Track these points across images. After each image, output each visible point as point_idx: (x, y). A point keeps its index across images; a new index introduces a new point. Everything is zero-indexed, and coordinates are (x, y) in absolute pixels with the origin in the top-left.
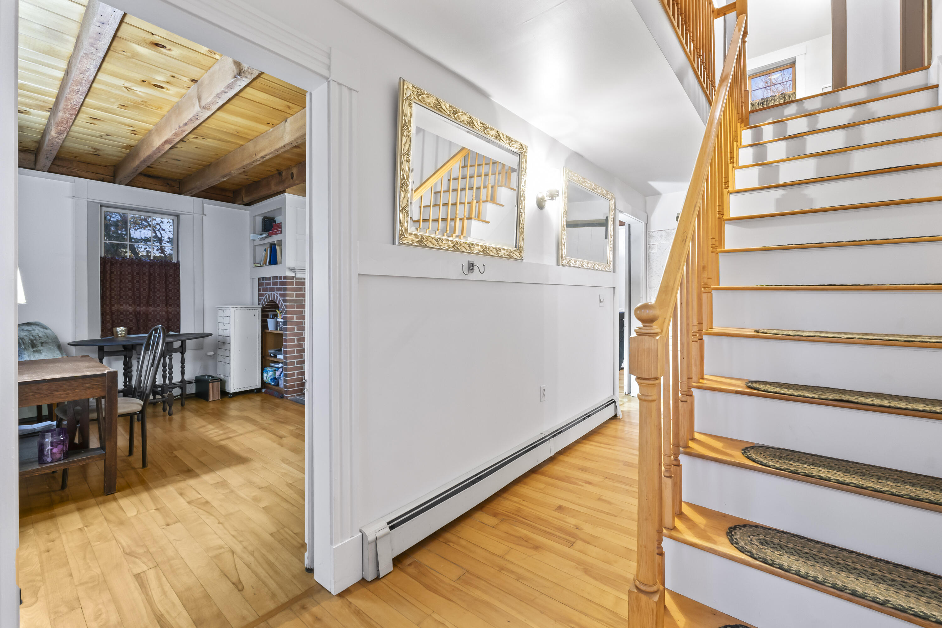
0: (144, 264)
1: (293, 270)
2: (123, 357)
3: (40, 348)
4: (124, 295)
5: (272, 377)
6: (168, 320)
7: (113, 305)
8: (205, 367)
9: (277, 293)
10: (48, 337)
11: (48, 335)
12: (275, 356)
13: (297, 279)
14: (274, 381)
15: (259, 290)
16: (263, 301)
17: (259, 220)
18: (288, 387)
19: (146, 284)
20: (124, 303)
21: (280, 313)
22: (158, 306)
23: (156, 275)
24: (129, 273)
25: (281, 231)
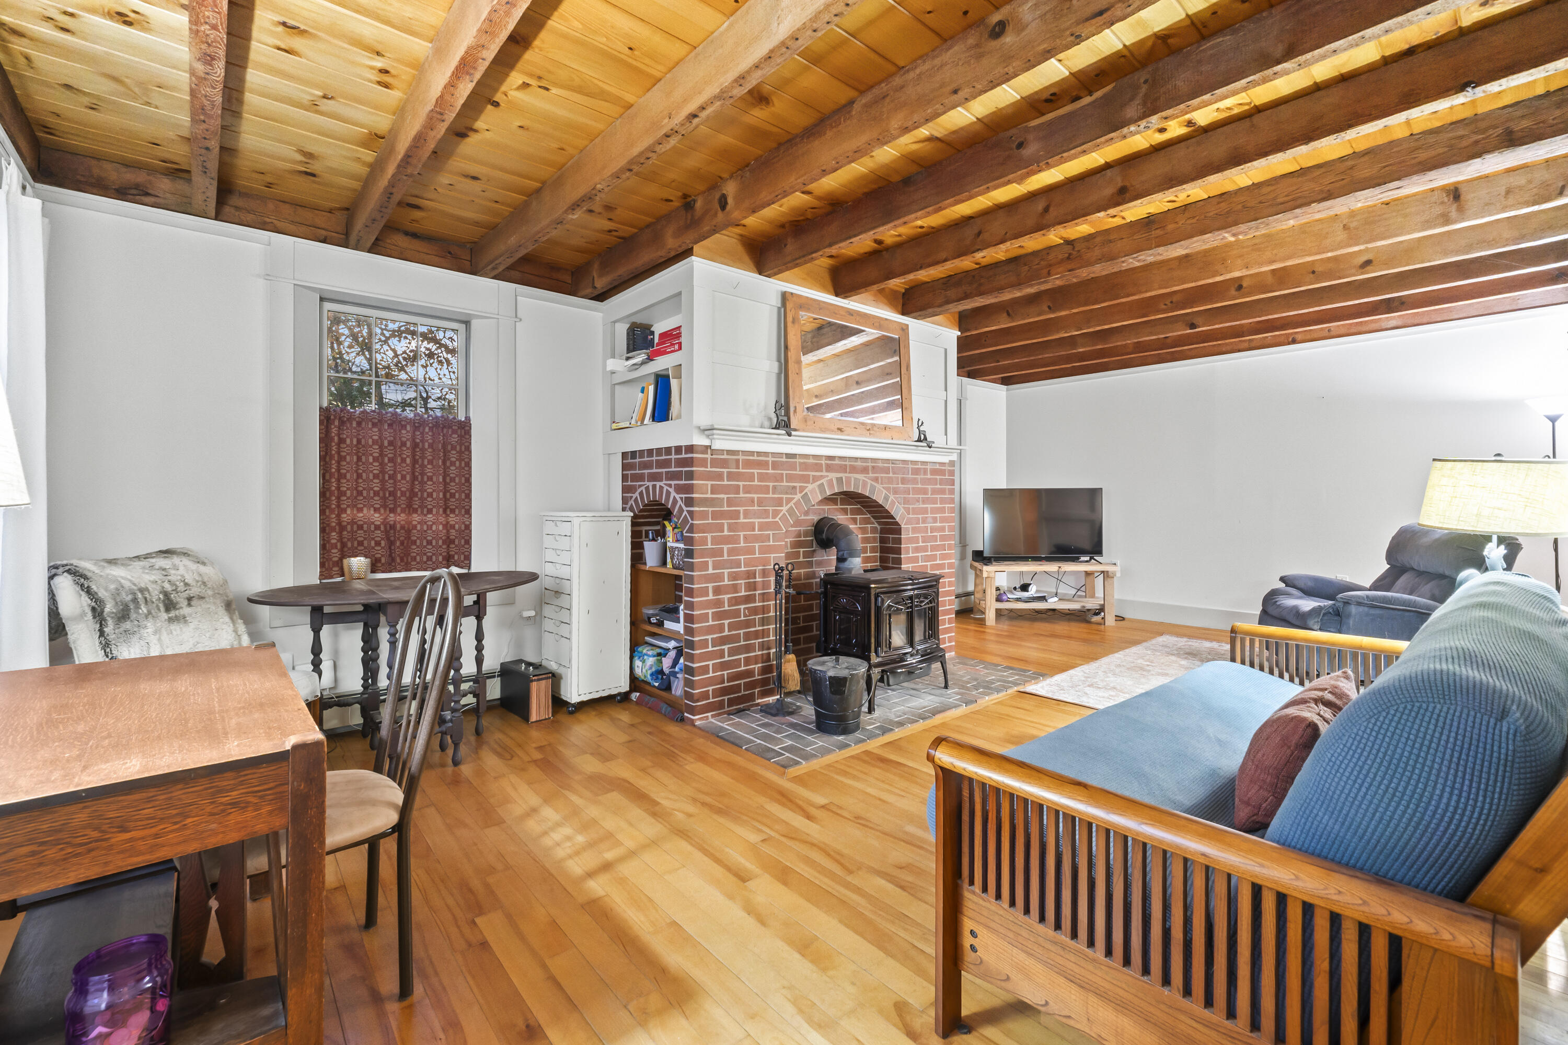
0: (403, 423)
1: (708, 431)
2: (361, 625)
3: (186, 611)
4: (364, 489)
5: (654, 669)
6: (449, 541)
7: (345, 511)
8: (519, 644)
9: (670, 486)
10: (204, 583)
11: (206, 580)
12: (660, 624)
13: (714, 452)
14: (657, 678)
15: (624, 478)
16: (632, 502)
17: (622, 330)
18: (695, 698)
19: (407, 465)
20: (365, 506)
21: (673, 529)
22: (430, 511)
23: (426, 445)
24: (375, 442)
25: (680, 344)
